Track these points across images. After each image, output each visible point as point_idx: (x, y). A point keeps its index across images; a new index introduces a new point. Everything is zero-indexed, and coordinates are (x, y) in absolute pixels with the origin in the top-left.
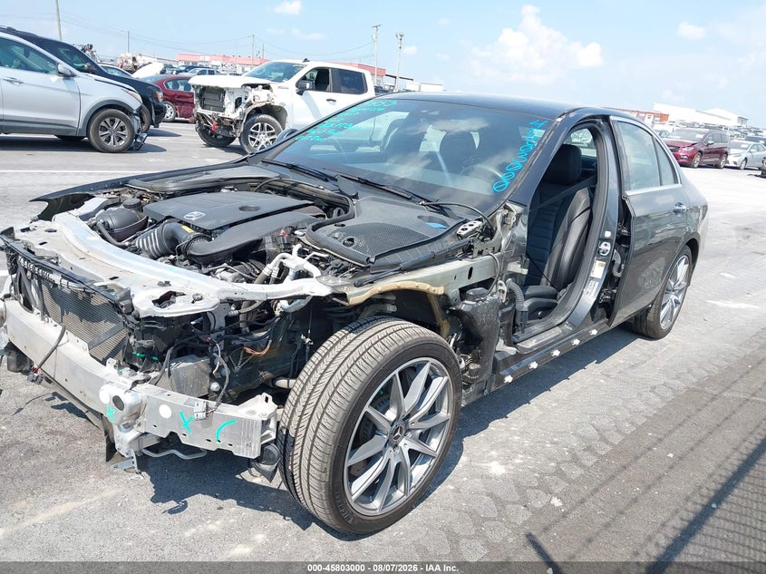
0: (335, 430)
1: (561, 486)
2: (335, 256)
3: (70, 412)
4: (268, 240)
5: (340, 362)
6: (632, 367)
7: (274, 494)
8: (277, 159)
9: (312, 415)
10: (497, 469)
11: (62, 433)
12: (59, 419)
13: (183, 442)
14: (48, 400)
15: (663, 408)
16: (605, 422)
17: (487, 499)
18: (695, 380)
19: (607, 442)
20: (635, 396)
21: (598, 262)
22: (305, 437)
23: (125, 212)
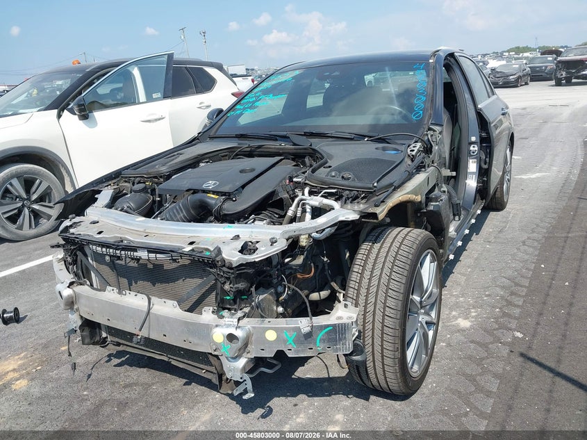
0: (398, 317)
1: (513, 324)
2: (343, 189)
3: (131, 366)
4: (280, 189)
5: (381, 266)
6: (500, 232)
7: (326, 384)
8: (220, 133)
9: (374, 311)
10: (464, 323)
11: (136, 384)
12: (126, 374)
13: (289, 356)
14: (107, 362)
15: (539, 253)
16: (510, 273)
17: (472, 346)
18: (545, 231)
19: (521, 286)
20: (516, 251)
21: (471, 161)
22: (373, 329)
23: (137, 197)
